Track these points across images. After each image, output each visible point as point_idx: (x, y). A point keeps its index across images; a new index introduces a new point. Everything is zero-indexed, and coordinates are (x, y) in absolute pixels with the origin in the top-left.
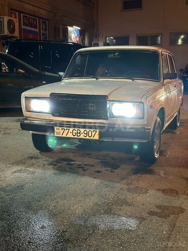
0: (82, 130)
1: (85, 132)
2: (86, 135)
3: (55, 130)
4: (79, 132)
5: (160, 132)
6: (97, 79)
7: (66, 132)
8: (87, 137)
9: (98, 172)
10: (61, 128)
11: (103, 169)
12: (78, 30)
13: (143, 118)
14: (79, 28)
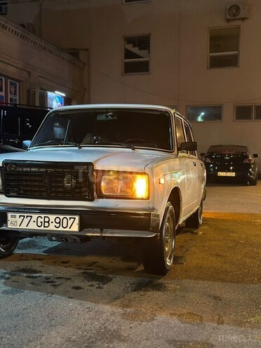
0: (52, 217)
1: (58, 220)
2: (58, 225)
3: (9, 218)
4: (47, 220)
5: (174, 228)
6: (80, 147)
7: (26, 220)
8: (61, 228)
9: (77, 288)
10: (18, 215)
11: (85, 284)
12: (62, 97)
13: (148, 198)
14: (64, 95)
